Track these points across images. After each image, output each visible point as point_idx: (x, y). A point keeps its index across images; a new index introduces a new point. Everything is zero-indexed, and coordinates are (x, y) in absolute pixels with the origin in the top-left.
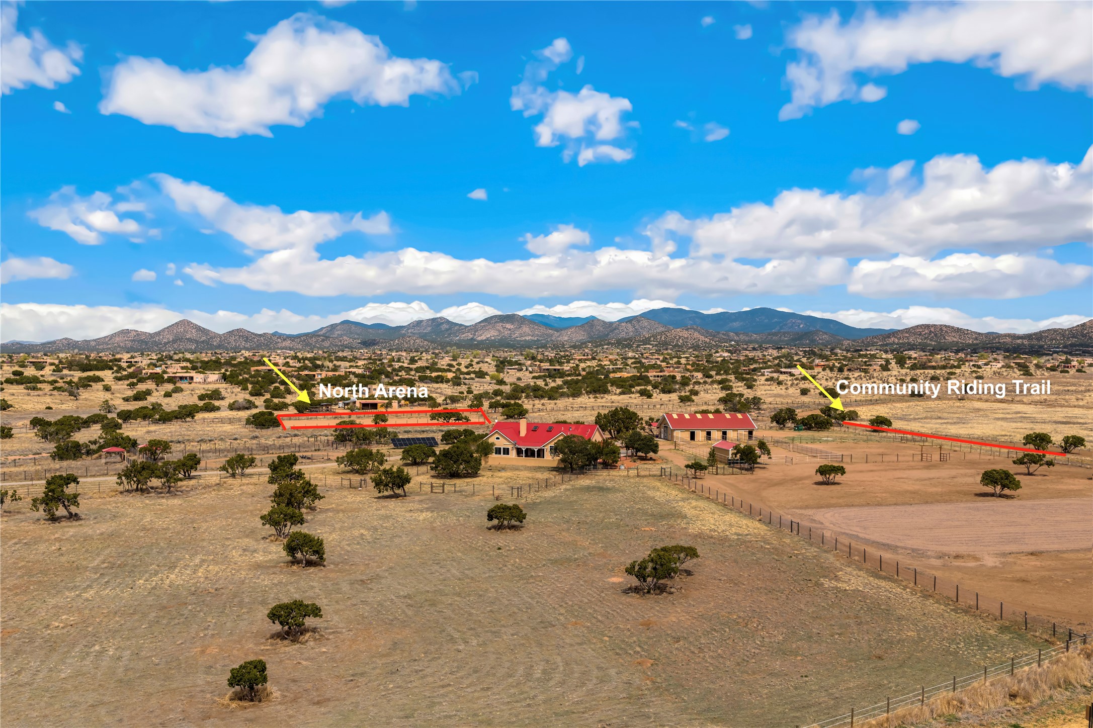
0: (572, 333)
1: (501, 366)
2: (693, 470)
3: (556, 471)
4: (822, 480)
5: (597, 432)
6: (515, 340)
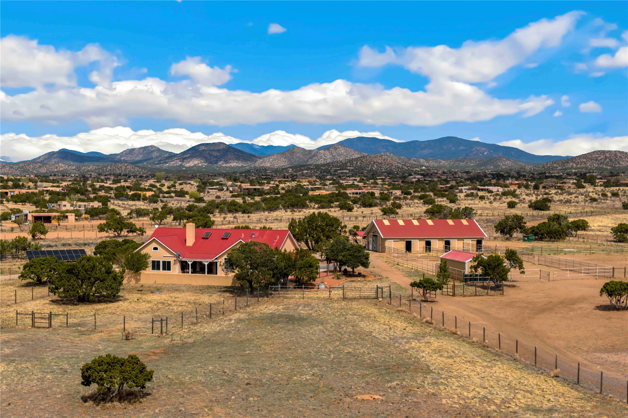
0: (274, 160)
1: (203, 186)
2: (421, 291)
3: (231, 292)
4: (608, 303)
5: (288, 241)
6: (221, 166)
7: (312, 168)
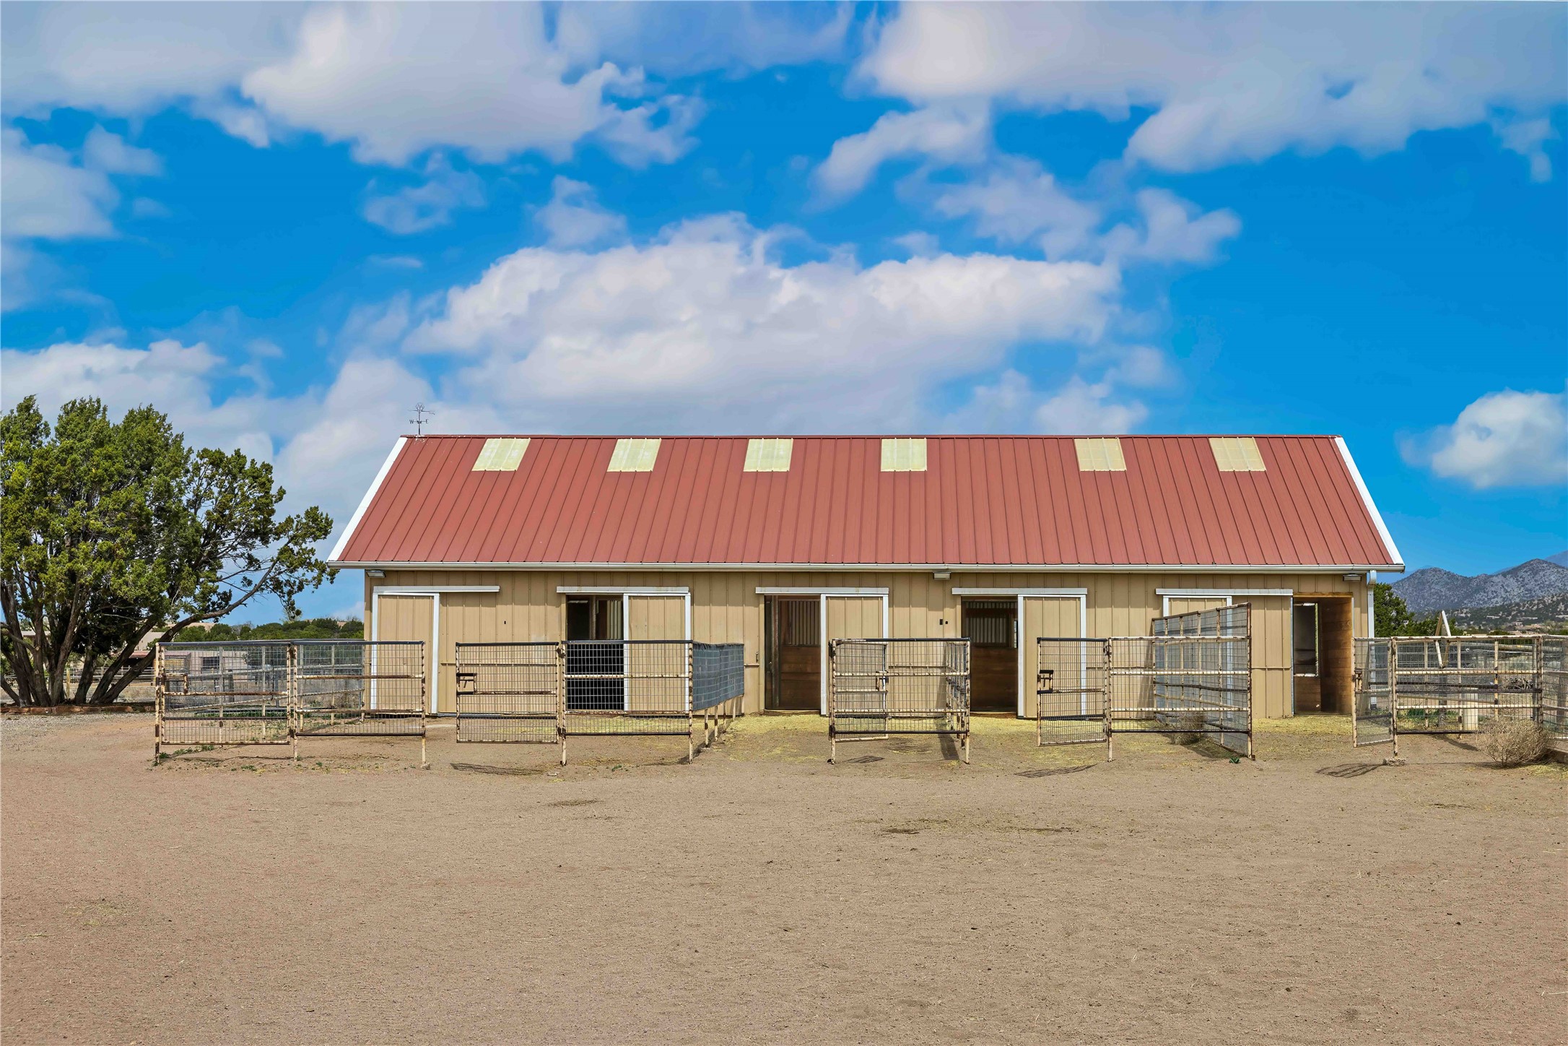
7: (1462, 618)
